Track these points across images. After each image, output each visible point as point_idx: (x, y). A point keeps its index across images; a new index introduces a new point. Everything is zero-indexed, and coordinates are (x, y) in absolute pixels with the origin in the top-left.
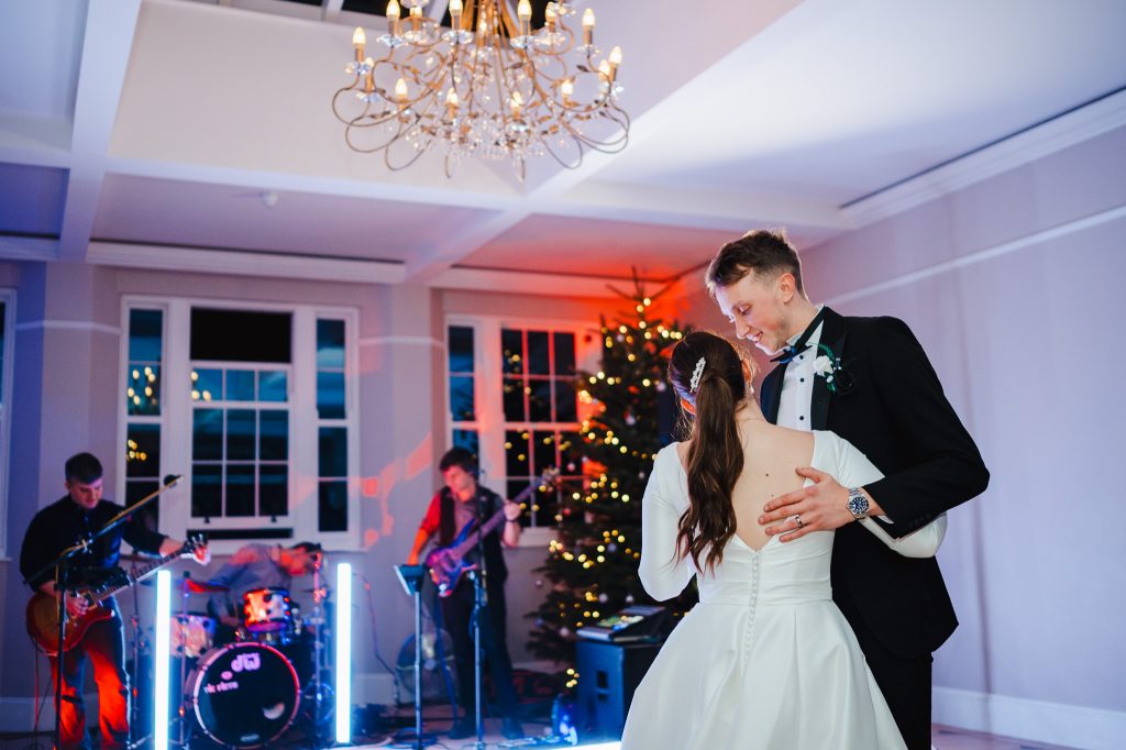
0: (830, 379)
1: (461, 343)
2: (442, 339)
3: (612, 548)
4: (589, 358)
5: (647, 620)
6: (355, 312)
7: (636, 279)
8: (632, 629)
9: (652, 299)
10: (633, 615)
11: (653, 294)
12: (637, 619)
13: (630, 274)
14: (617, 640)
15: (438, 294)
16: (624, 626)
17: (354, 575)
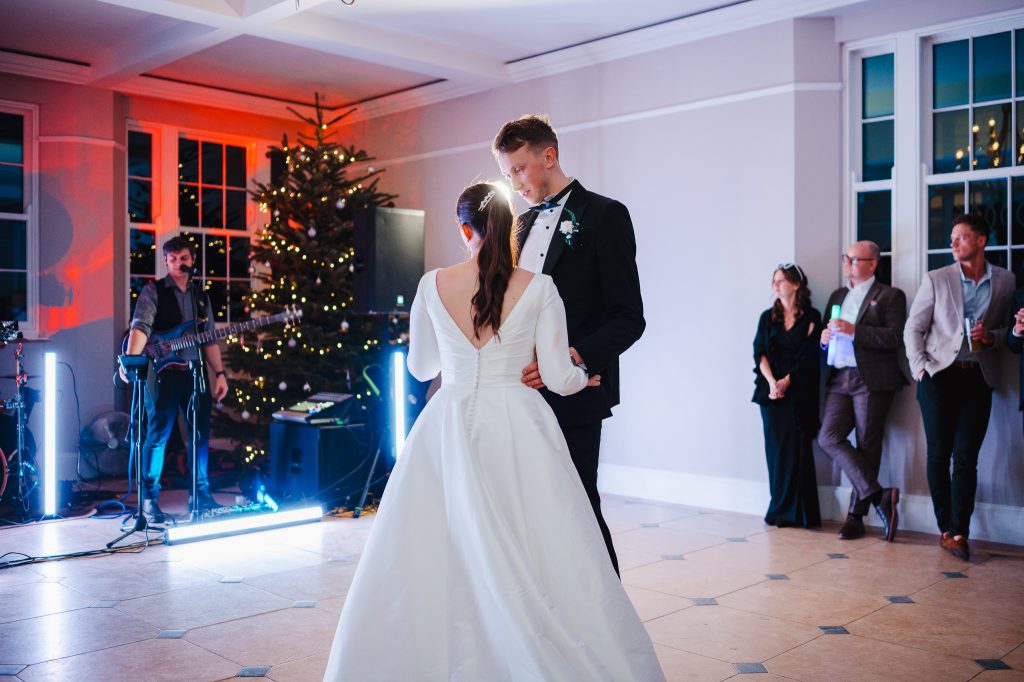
0: (568, 237)
1: (140, 149)
2: (123, 143)
3: (292, 343)
4: (259, 171)
5: (337, 405)
6: (34, 108)
7: (317, 106)
8: (324, 413)
9: (328, 125)
10: (324, 402)
11: (329, 121)
12: (328, 405)
13: (313, 100)
14: (313, 422)
15: (121, 99)
16: (318, 410)
17: (59, 363)
